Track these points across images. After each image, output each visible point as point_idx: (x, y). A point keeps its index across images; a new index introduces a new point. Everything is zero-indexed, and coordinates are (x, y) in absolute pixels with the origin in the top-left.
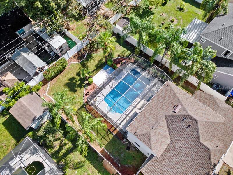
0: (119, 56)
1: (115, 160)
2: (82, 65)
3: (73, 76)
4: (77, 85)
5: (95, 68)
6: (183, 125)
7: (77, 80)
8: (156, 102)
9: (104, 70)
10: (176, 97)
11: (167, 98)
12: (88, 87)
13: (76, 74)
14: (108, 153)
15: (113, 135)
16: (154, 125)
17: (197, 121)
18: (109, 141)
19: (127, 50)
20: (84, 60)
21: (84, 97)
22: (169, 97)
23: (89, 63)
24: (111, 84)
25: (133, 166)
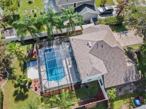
0: (28, 52)
1: (89, 99)
2: (11, 79)
3: (14, 91)
4: (24, 93)
5: (23, 72)
6: (100, 48)
7: (20, 90)
9: (29, 67)
10: (82, 40)
11: (80, 45)
12: (32, 85)
13: (14, 88)
14: (83, 101)
15: (73, 90)
18: (75, 96)
19: (28, 45)
20: (9, 75)
21: (36, 93)
22: (80, 43)
23: (14, 73)
24: (42, 70)
25: (97, 91)
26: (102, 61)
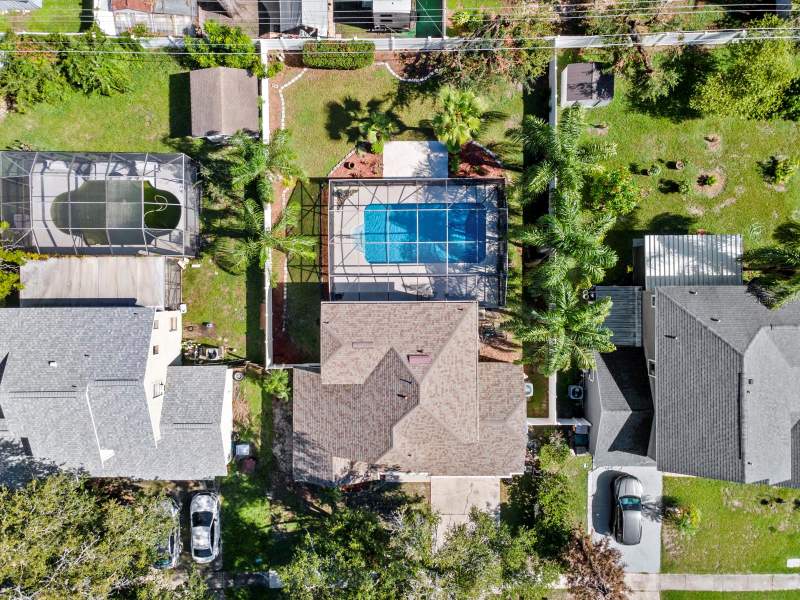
0: (491, 146)
1: (284, 317)
2: (400, 90)
3: (359, 100)
4: (348, 128)
5: (417, 126)
6: (398, 387)
7: (360, 116)
8: (410, 313)
9: (430, 147)
11: (430, 327)
12: (365, 153)
13: (369, 100)
14: (285, 297)
15: (319, 278)
16: (362, 342)
17: (418, 402)
18: (304, 281)
19: (520, 149)
20: (414, 83)
21: (338, 166)
22: (437, 330)
23: (418, 101)
24: (410, 189)
25: (301, 351)
26: (362, 382)
